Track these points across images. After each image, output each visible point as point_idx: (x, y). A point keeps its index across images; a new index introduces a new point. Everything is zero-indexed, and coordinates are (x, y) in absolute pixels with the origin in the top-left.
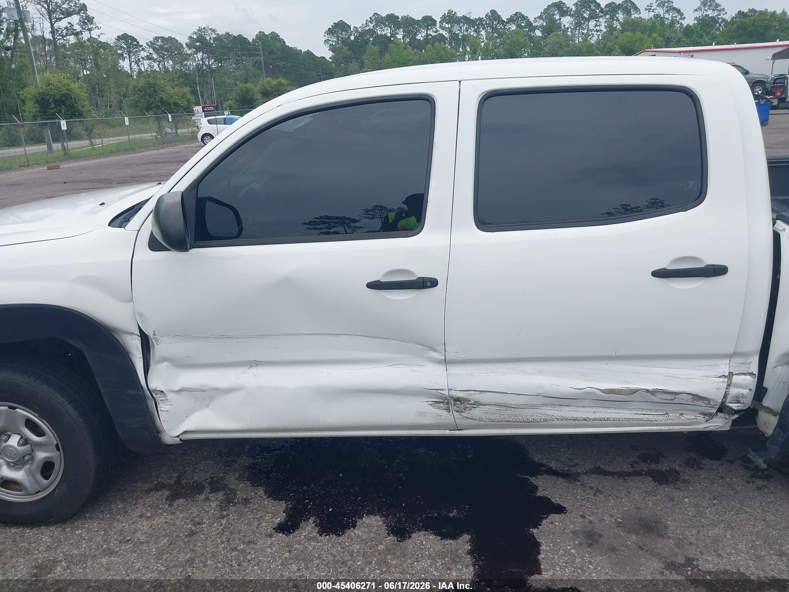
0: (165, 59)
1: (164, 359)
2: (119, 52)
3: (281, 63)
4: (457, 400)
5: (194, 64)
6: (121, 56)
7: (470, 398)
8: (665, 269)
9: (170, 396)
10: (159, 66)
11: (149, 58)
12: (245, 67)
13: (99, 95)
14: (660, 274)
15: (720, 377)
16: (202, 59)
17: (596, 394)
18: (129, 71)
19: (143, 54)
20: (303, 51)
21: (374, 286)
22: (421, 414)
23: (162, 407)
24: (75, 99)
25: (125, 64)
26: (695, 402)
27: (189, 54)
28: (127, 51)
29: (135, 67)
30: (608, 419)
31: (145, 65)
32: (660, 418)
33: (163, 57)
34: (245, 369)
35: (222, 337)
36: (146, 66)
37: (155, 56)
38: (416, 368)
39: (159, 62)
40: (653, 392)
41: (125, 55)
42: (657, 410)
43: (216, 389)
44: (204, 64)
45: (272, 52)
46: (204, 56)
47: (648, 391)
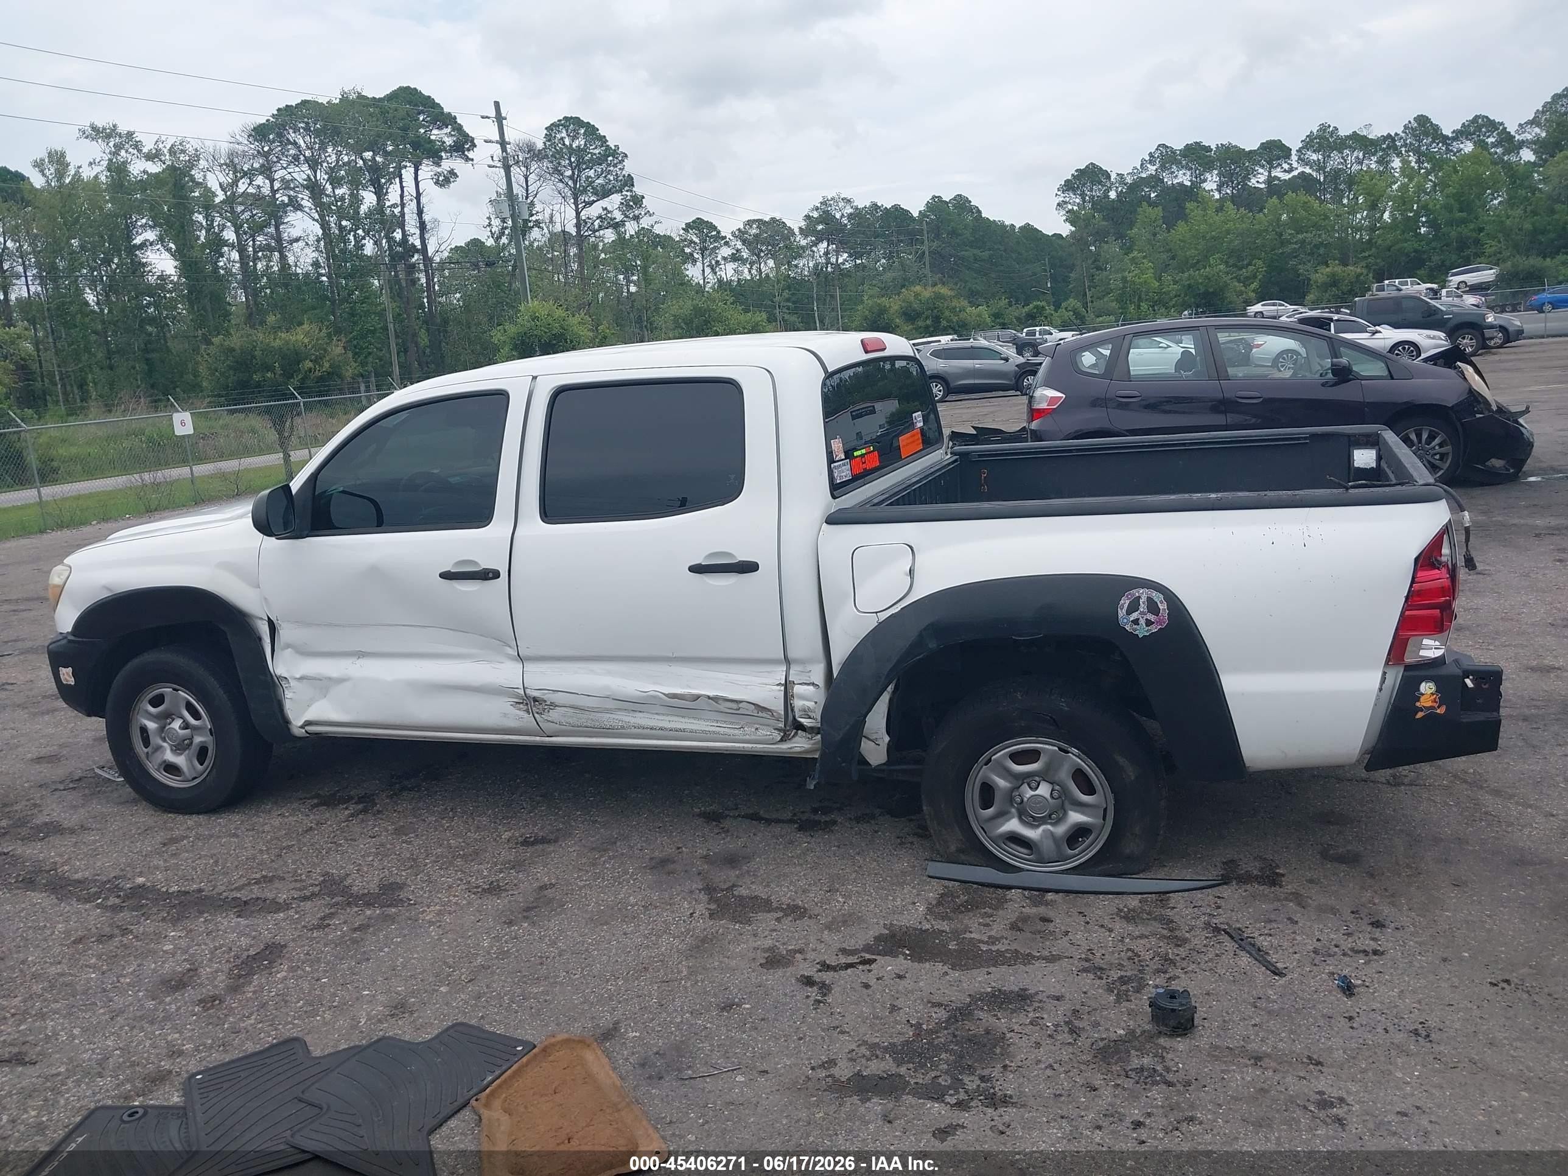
0: (762, 257)
1: (288, 646)
2: (687, 250)
3: (968, 253)
4: (535, 700)
5: (811, 264)
6: (690, 259)
7: (545, 697)
8: (700, 564)
9: (293, 683)
10: (750, 272)
11: (735, 258)
12: (902, 264)
13: (646, 326)
14: (696, 569)
15: (778, 685)
16: (827, 253)
17: (660, 698)
18: (701, 282)
19: (726, 252)
20: (1017, 227)
21: (446, 576)
22: (505, 715)
23: (288, 694)
24: (571, 342)
25: (694, 272)
26: (760, 714)
27: (803, 248)
28: (700, 249)
29: (710, 277)
30: (684, 730)
31: (728, 272)
32: (736, 732)
33: (758, 256)
34: (354, 659)
35: (330, 625)
36: (730, 272)
37: (745, 254)
38: (498, 666)
39: (752, 264)
40: (716, 699)
41: (696, 256)
42: (732, 723)
43: (330, 679)
44: (828, 262)
45: (953, 233)
46: (830, 248)
47: (709, 697)
